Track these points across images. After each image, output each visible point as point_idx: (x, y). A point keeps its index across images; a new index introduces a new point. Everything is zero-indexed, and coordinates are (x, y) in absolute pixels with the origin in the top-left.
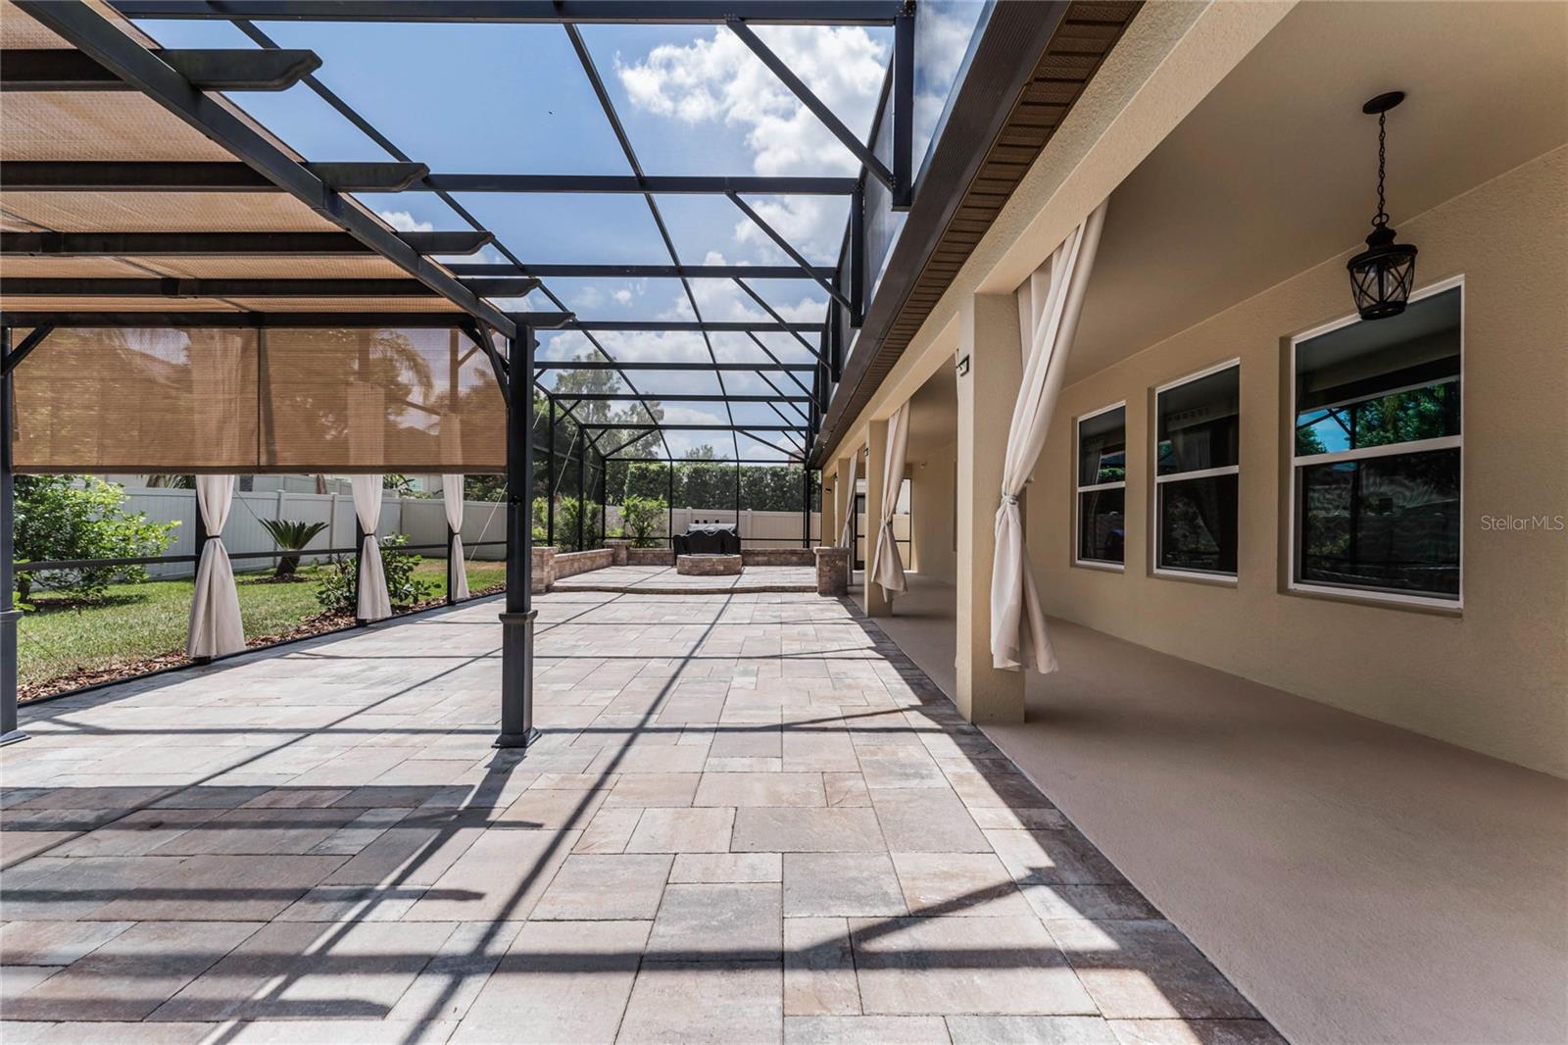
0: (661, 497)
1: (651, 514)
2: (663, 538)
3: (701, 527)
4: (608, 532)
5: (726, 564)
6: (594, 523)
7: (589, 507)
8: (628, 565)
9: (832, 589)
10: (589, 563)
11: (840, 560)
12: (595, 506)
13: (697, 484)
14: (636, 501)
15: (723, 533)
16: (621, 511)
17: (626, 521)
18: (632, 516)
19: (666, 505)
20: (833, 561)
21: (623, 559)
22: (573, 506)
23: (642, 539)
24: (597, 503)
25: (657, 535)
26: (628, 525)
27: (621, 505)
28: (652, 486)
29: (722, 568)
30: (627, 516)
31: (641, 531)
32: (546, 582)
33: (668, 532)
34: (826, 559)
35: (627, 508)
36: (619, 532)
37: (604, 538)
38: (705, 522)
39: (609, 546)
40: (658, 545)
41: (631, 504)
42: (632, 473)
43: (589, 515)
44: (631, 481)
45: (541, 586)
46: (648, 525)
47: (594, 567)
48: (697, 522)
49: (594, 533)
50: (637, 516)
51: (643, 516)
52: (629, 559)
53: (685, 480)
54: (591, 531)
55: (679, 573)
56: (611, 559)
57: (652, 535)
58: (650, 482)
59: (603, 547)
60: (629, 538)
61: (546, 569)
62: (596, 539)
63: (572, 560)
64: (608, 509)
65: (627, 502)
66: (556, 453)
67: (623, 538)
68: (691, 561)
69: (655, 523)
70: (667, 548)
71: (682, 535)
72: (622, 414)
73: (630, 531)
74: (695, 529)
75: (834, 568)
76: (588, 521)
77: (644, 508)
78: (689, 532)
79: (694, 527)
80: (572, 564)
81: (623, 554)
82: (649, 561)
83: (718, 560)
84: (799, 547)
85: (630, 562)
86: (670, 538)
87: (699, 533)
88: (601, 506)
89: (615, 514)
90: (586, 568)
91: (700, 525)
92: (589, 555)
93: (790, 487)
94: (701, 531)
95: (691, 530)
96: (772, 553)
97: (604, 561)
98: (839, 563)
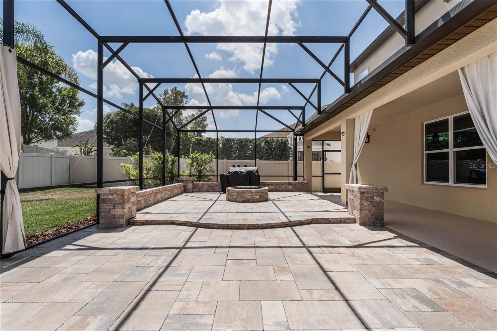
0: (211, 153)
1: (205, 162)
2: (212, 176)
3: (237, 169)
4: (181, 173)
5: (260, 194)
6: (173, 168)
7: (170, 159)
8: (193, 192)
9: (371, 221)
10: (169, 193)
11: (377, 196)
12: (173, 158)
13: (227, 147)
14: (197, 155)
15: (250, 172)
16: (189, 161)
17: (192, 166)
18: (195, 164)
19: (214, 157)
20: (372, 198)
21: (190, 188)
22: (160, 157)
23: (200, 177)
24: (174, 156)
25: (209, 174)
26: (193, 168)
27: (189, 158)
28: (204, 148)
29: (258, 197)
30: (192, 163)
31: (200, 172)
32: (127, 217)
33: (216, 172)
34: (365, 195)
35: (192, 159)
36: (187, 172)
37: (179, 176)
38: (239, 166)
39: (182, 181)
40: (209, 180)
41: (194, 156)
42: (194, 142)
43: (170, 163)
44: (193, 146)
45: (123, 221)
46: (204, 169)
47: (172, 195)
48: (234, 166)
49: (173, 173)
50: (197, 163)
51: (201, 163)
52: (193, 188)
53: (221, 146)
54: (171, 172)
55: (228, 200)
56: (183, 189)
57: (206, 174)
58: (203, 146)
59: (178, 182)
60: (193, 176)
61: (127, 206)
62: (175, 177)
63: (156, 193)
64: (181, 160)
65: (191, 155)
66: (144, 120)
67: (190, 176)
68: (237, 192)
69: (207, 167)
70: (216, 182)
71: (225, 174)
72: (188, 117)
73: (194, 172)
74: (233, 171)
75: (373, 203)
76: (169, 166)
77: (201, 159)
78: (229, 172)
79: (232, 170)
80: (156, 196)
81: (190, 186)
82: (205, 189)
83: (256, 192)
84: (291, 180)
85: (194, 190)
86: (217, 176)
87: (236, 173)
88: (177, 158)
89: (185, 162)
90: (166, 196)
91: (236, 168)
92: (168, 188)
93: (275, 149)
94: (237, 171)
95: (231, 171)
96: (277, 184)
97: (178, 191)
98: (377, 199)
